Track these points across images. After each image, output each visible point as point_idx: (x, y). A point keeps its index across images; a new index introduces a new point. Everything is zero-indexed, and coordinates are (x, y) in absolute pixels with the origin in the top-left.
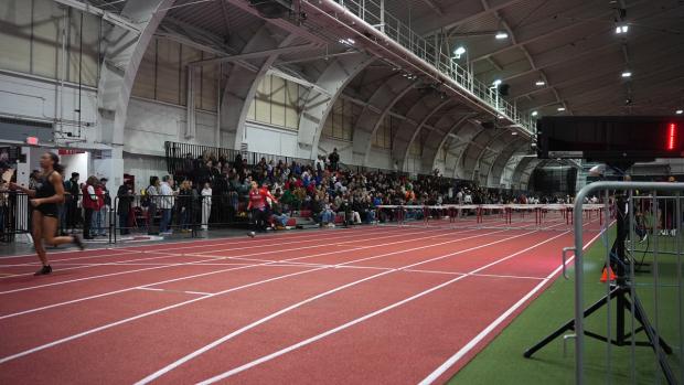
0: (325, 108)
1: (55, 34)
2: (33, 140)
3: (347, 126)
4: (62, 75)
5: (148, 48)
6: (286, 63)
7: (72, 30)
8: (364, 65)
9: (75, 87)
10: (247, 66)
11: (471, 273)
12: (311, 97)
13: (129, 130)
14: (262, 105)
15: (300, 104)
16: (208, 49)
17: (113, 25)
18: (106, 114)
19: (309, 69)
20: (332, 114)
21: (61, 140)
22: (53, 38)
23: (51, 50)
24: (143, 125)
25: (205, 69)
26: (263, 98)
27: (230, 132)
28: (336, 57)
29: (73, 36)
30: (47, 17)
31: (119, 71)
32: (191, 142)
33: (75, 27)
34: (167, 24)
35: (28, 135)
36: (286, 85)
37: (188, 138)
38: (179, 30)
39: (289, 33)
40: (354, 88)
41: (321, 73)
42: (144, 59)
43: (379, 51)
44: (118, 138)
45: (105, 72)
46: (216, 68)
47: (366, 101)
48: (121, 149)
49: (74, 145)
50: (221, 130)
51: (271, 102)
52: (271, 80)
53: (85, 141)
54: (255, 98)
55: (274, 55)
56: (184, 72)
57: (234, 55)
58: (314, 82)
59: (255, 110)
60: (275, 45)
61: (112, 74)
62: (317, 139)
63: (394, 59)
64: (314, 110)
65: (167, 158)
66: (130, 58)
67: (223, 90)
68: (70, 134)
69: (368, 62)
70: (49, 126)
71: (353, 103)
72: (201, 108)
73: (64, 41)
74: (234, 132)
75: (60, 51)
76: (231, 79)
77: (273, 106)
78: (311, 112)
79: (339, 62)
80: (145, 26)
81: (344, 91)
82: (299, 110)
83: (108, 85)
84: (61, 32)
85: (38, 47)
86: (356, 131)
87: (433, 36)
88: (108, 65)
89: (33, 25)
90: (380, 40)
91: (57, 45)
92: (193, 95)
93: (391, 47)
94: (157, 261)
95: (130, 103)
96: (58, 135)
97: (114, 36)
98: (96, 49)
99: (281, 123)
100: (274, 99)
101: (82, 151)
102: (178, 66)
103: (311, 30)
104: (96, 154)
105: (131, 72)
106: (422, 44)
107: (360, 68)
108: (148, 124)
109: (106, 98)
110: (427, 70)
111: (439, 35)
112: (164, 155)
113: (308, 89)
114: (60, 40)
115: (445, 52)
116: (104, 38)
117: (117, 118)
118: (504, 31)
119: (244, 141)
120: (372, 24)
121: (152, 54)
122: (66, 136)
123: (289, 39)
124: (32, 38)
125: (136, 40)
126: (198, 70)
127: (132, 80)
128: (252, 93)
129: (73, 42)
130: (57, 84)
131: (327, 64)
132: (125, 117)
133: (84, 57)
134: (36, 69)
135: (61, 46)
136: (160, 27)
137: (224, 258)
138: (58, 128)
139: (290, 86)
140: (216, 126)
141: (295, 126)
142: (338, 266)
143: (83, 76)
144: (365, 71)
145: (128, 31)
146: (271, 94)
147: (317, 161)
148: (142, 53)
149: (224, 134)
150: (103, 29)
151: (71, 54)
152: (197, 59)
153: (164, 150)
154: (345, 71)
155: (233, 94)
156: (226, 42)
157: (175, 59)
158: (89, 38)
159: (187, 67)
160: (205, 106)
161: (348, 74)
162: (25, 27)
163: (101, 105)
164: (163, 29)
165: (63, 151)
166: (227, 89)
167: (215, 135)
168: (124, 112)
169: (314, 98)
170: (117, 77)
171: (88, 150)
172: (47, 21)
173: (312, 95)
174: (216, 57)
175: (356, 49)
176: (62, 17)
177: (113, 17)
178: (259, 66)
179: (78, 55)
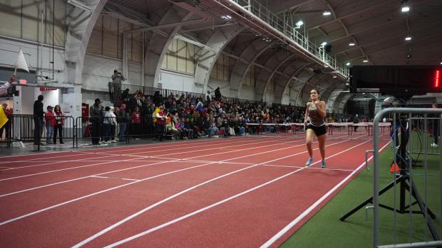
0: (212, 60)
1: (37, 12)
2: (23, 82)
3: (226, 73)
4: (42, 39)
5: (97, 21)
6: (186, 31)
7: (48, 10)
8: (237, 33)
9: (50, 47)
10: (161, 33)
12: (202, 54)
13: (85, 75)
14: (172, 59)
15: (196, 58)
16: (136, 22)
17: (74, 7)
18: (70, 64)
19: (201, 35)
20: (216, 64)
21: (41, 81)
22: (35, 15)
23: (35, 23)
24: (94, 72)
25: (134, 36)
26: (172, 54)
27: (150, 76)
28: (219, 28)
29: (48, 14)
30: (32, 2)
33: (49, 7)
34: (107, 8)
35: (19, 78)
36: (187, 45)
38: (118, 10)
39: (189, 12)
40: (231, 47)
41: (209, 38)
42: (94, 29)
43: (248, 23)
44: (78, 80)
45: (69, 37)
46: (142, 35)
47: (239, 56)
48: (80, 87)
49: (50, 85)
50: (145, 75)
51: (177, 56)
52: (177, 42)
53: (56, 82)
54: (167, 54)
55: (179, 26)
56: (121, 37)
57: (153, 26)
58: (205, 43)
59: (167, 62)
60: (180, 19)
61: (74, 38)
62: (207, 80)
63: (257, 28)
65: (110, 93)
66: (85, 28)
67: (145, 49)
68: (47, 78)
69: (241, 30)
70: (34, 72)
71: (230, 57)
72: (132, 61)
73: (42, 17)
74: (154, 76)
75: (40, 24)
76: (151, 41)
77: (179, 60)
78: (204, 63)
79: (221, 30)
80: (95, 7)
81: (225, 49)
82: (195, 62)
83: (72, 46)
84: (41, 12)
85: (26, 21)
87: (283, 14)
88: (71, 33)
89: (22, 7)
90: (248, 16)
91: (38, 20)
92: (126, 53)
93: (255, 21)
94: (105, 159)
95: (86, 58)
96: (39, 78)
97: (75, 14)
98: (63, 23)
99: (184, 70)
100: (179, 54)
101: (55, 88)
102: (116, 33)
103: (203, 10)
104: (64, 91)
105: (86, 37)
106: (275, 19)
107: (235, 34)
108: (97, 71)
109: (70, 54)
110: (279, 36)
111: (287, 13)
112: (108, 91)
113: (201, 48)
114: (40, 17)
115: (290, 24)
116: (69, 16)
117: (77, 67)
118: (328, 10)
119: (160, 82)
120: (242, 6)
121: (100, 25)
122: (44, 79)
123: (189, 15)
124: (22, 15)
125: (89, 16)
126: (130, 36)
128: (164, 51)
129: (48, 18)
130: (39, 45)
131: (213, 32)
132: (82, 67)
133: (56, 28)
134: (23, 37)
135: (40, 20)
136: (105, 8)
137: (147, 157)
138: (39, 74)
139: (189, 46)
140: (141, 72)
141: (192, 72)
142: (220, 162)
143: (55, 41)
144: (238, 36)
145: (84, 11)
146: (177, 51)
147: (207, 94)
148: (93, 25)
149: (147, 77)
150: (68, 9)
151: (47, 26)
152: (129, 29)
153: (108, 88)
154: (225, 36)
155: (152, 51)
156: (148, 18)
157: (114, 29)
158: (59, 15)
159: (122, 34)
160: (134, 59)
161: (227, 39)
162: (17, 8)
163: (67, 59)
164: (107, 9)
165: (42, 89)
166: (148, 48)
167: (141, 77)
168: (82, 62)
169: (206, 53)
170: (77, 41)
171: (59, 88)
172: (31, 4)
173: (203, 52)
174: (141, 27)
175: (233, 22)
176: (41, 1)
177: (74, 1)
178: (170, 33)
179: (51, 26)
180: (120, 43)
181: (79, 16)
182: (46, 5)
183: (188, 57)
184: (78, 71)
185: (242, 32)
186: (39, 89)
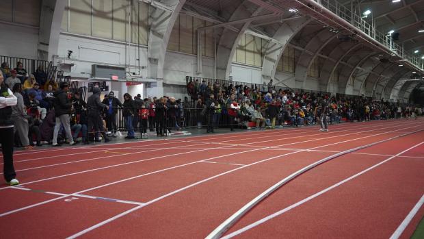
0: (278, 53)
1: (124, 15)
2: (115, 78)
3: (291, 64)
4: (129, 39)
6: (255, 26)
7: (134, 13)
8: (303, 25)
9: (136, 46)
10: (233, 28)
11: (397, 155)
12: (269, 47)
13: (166, 70)
14: (240, 53)
15: (263, 51)
16: (209, 20)
17: (156, 8)
18: (153, 61)
19: (268, 29)
20: (283, 57)
21: (129, 77)
22: (123, 18)
23: (122, 25)
24: (173, 67)
25: (207, 32)
26: (241, 48)
27: (223, 69)
29: (134, 16)
30: (121, 6)
31: (160, 35)
32: (200, 76)
33: (134, 10)
34: (185, 7)
35: (112, 75)
36: (254, 40)
37: (198, 74)
38: (192, 9)
39: (259, 6)
40: (296, 40)
41: (276, 31)
42: (173, 28)
43: (316, 15)
44: (160, 75)
45: (152, 36)
46: (213, 31)
47: (304, 48)
48: (162, 81)
49: (136, 80)
50: (217, 68)
51: (246, 50)
52: (247, 37)
53: (141, 77)
54: (237, 48)
55: (248, 21)
56: (195, 34)
57: (224, 22)
58: (272, 37)
59: (238, 56)
60: (250, 15)
61: (156, 37)
62: (274, 73)
63: (325, 20)
64: (272, 54)
66: (166, 27)
67: (217, 44)
68: (134, 74)
69: (307, 23)
70: (123, 69)
72: (205, 55)
73: (129, 20)
74: (225, 69)
75: (127, 25)
76: (222, 36)
77: (248, 54)
78: (269, 56)
79: (287, 23)
80: (174, 8)
81: (291, 42)
82: (262, 55)
83: (153, 44)
84: (128, 15)
85: (115, 23)
86: (297, 66)
87: (350, 4)
88: (153, 32)
89: (113, 11)
90: (318, 8)
91: (125, 22)
92: (200, 48)
93: (324, 13)
95: (166, 54)
96: (127, 74)
97: (157, 14)
98: (146, 23)
99: (252, 63)
100: (247, 48)
101: (140, 83)
102: (191, 31)
103: (274, 5)
104: (147, 85)
105: (167, 36)
106: (342, 9)
107: (301, 27)
108: (175, 66)
109: (153, 51)
110: (346, 26)
111: (354, 3)
112: (186, 84)
113: (268, 42)
114: (127, 20)
115: (358, 13)
116: (151, 16)
117: (159, 63)
119: (230, 75)
121: (177, 24)
122: (132, 74)
123: (259, 10)
124: (112, 19)
125: (169, 16)
126: (203, 33)
127: (167, 41)
128: (235, 46)
129: (134, 20)
130: (126, 45)
131: (280, 25)
132: (163, 64)
133: (140, 28)
134: (115, 37)
135: (128, 22)
136: (183, 8)
137: (236, 145)
138: (127, 70)
139: (257, 40)
140: (214, 66)
141: (260, 65)
142: (309, 150)
143: (140, 41)
144: (303, 28)
145: (165, 11)
146: (246, 46)
148: (173, 24)
149: (219, 71)
150: (150, 11)
151: (133, 27)
152: (202, 26)
153: (185, 81)
154: (292, 29)
155: (224, 46)
156: (219, 15)
157: (190, 27)
158: (143, 17)
159: (197, 31)
160: (207, 54)
161: (293, 31)
162: (109, 13)
163: (150, 57)
164: (185, 10)
165: (128, 84)
166: (220, 44)
167: (213, 71)
168: (163, 58)
169: (272, 47)
170: (159, 39)
171: (143, 82)
172: (120, 8)
173: (270, 45)
174: (214, 24)
175: (301, 15)
176: (128, 6)
177: (156, 3)
178: (240, 28)
179: (137, 27)
180: (194, 43)
181: (160, 16)
182: (132, 8)
183: (256, 50)
184: (160, 66)
186: (125, 83)
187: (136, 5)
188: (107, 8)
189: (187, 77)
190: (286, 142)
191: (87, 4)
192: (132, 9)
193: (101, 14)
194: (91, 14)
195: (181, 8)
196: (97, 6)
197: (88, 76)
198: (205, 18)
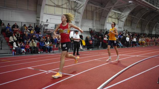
0: (125, 18)
3: (130, 23)
5: (85, 8)
8: (135, 7)
10: (107, 10)
13: (82, 26)
14: (110, 19)
17: (78, 3)
18: (77, 23)
19: (121, 9)
20: (126, 20)
22: (66, 7)
23: (66, 10)
25: (97, 11)
26: (110, 17)
27: (103, 25)
29: (70, 6)
30: (65, 3)
32: (95, 28)
33: (70, 4)
36: (115, 14)
37: (94, 27)
38: (91, 3)
39: (117, 1)
40: (132, 13)
41: (124, 10)
42: (84, 10)
43: (140, 3)
45: (76, 14)
46: (99, 11)
47: (135, 16)
51: (112, 18)
52: (112, 13)
55: (113, 7)
57: (103, 7)
58: (122, 12)
59: (108, 20)
60: (113, 4)
62: (123, 26)
64: (122, 19)
66: (82, 10)
67: (101, 16)
69: (136, 6)
71: (131, 17)
74: (104, 25)
76: (103, 13)
77: (112, 19)
78: (121, 20)
79: (128, 6)
80: (84, 3)
81: (130, 14)
82: (118, 19)
83: (77, 16)
85: (63, 9)
86: (132, 23)
88: (77, 12)
89: (62, 5)
91: (67, 9)
95: (82, 20)
98: (74, 9)
100: (112, 17)
102: (91, 11)
105: (82, 13)
108: (85, 24)
109: (77, 19)
112: (89, 31)
113: (121, 14)
116: (76, 6)
119: (106, 27)
123: (117, 2)
124: (62, 8)
125: (83, 6)
126: (95, 11)
127: (82, 15)
128: (108, 16)
129: (70, 8)
131: (125, 8)
132: (81, 23)
140: (100, 24)
142: (137, 56)
145: (81, 4)
146: (112, 16)
149: (102, 26)
150: (76, 4)
152: (95, 9)
154: (130, 9)
155: (104, 17)
156: (101, 5)
158: (73, 6)
159: (93, 11)
160: (97, 20)
161: (131, 10)
163: (76, 21)
164: (89, 3)
166: (102, 15)
167: (100, 26)
168: (81, 22)
169: (122, 16)
170: (79, 15)
171: (73, 31)
172: (65, 4)
173: (122, 15)
174: (99, 8)
175: (134, 3)
176: (68, 3)
177: (78, 1)
178: (110, 9)
179: (71, 11)
180: (92, 14)
181: (79, 6)
183: (116, 18)
184: (80, 24)
185: (137, 7)
187: (70, 2)
188: (60, 4)
189: (90, 28)
190: (128, 53)
191: (53, 3)
192: (69, 4)
193: (58, 6)
194: (55, 6)
195: (87, 3)
196: (56, 3)
197: (54, 29)
198: (96, 6)
